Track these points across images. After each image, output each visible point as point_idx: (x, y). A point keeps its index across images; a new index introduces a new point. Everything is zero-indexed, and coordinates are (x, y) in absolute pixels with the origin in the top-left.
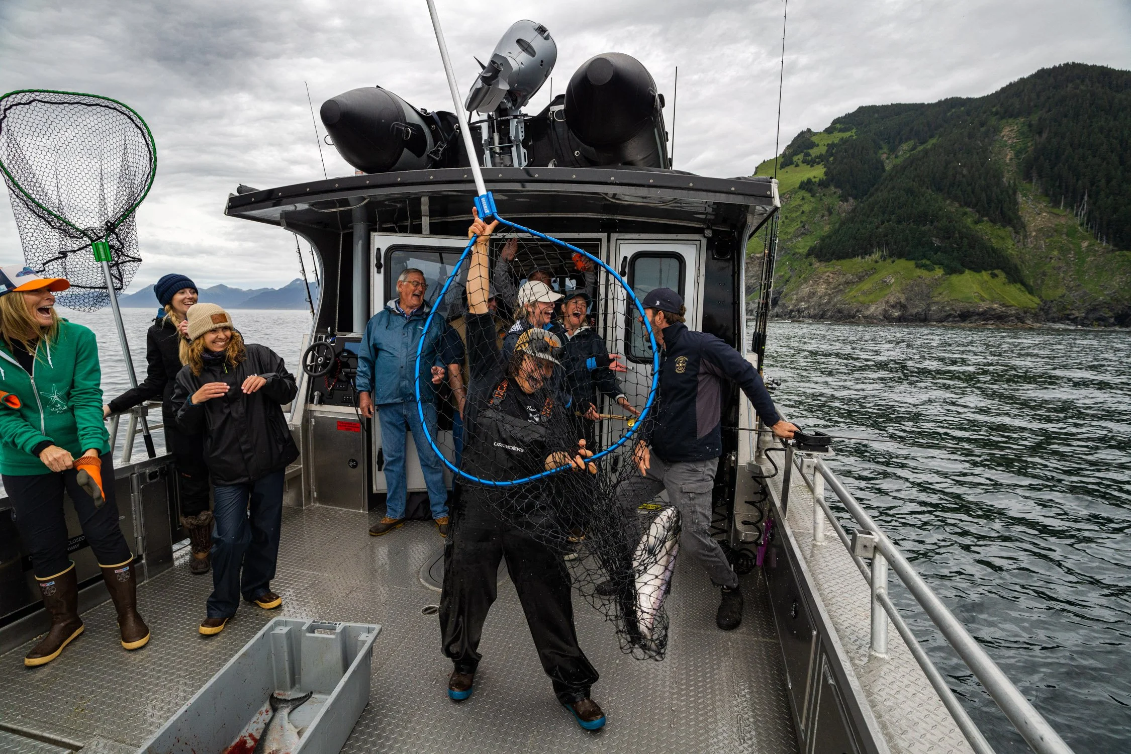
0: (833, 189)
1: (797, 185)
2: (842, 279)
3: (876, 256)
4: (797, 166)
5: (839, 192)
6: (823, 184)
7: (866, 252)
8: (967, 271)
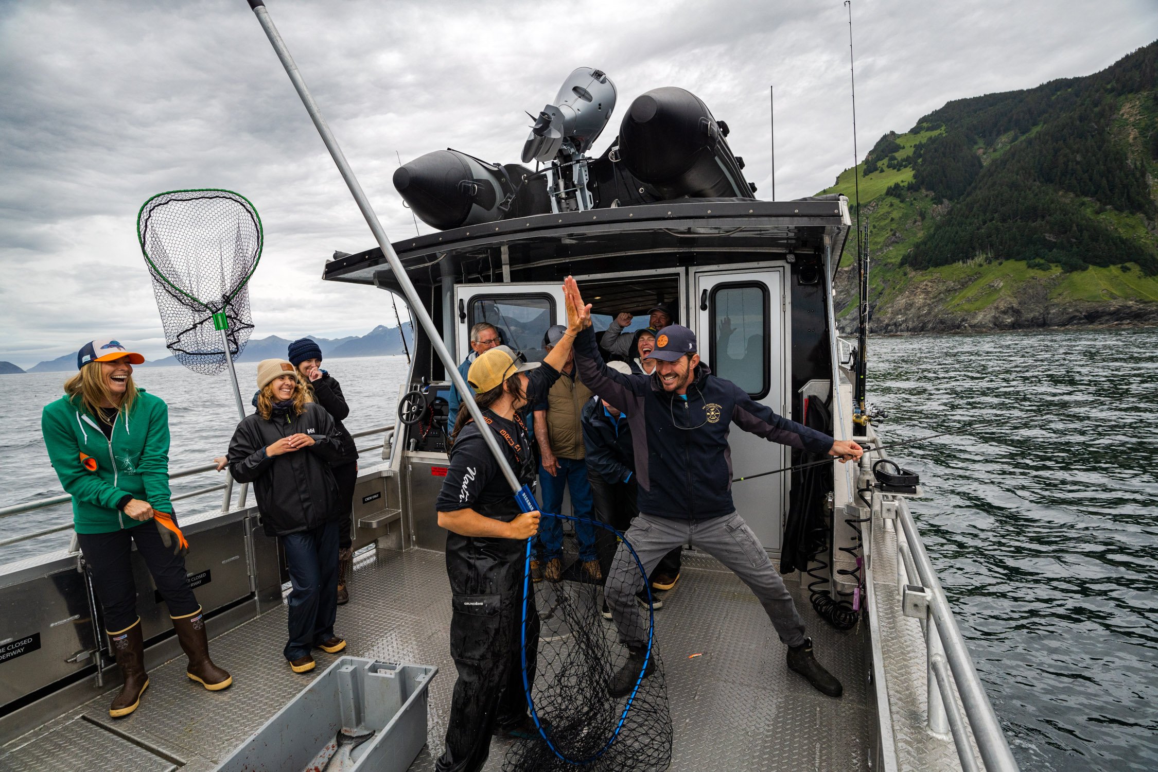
0: (924, 192)
1: (884, 191)
2: (942, 287)
3: (980, 259)
4: (882, 171)
5: (932, 194)
6: (911, 188)
7: (967, 255)
8: (1091, 267)
